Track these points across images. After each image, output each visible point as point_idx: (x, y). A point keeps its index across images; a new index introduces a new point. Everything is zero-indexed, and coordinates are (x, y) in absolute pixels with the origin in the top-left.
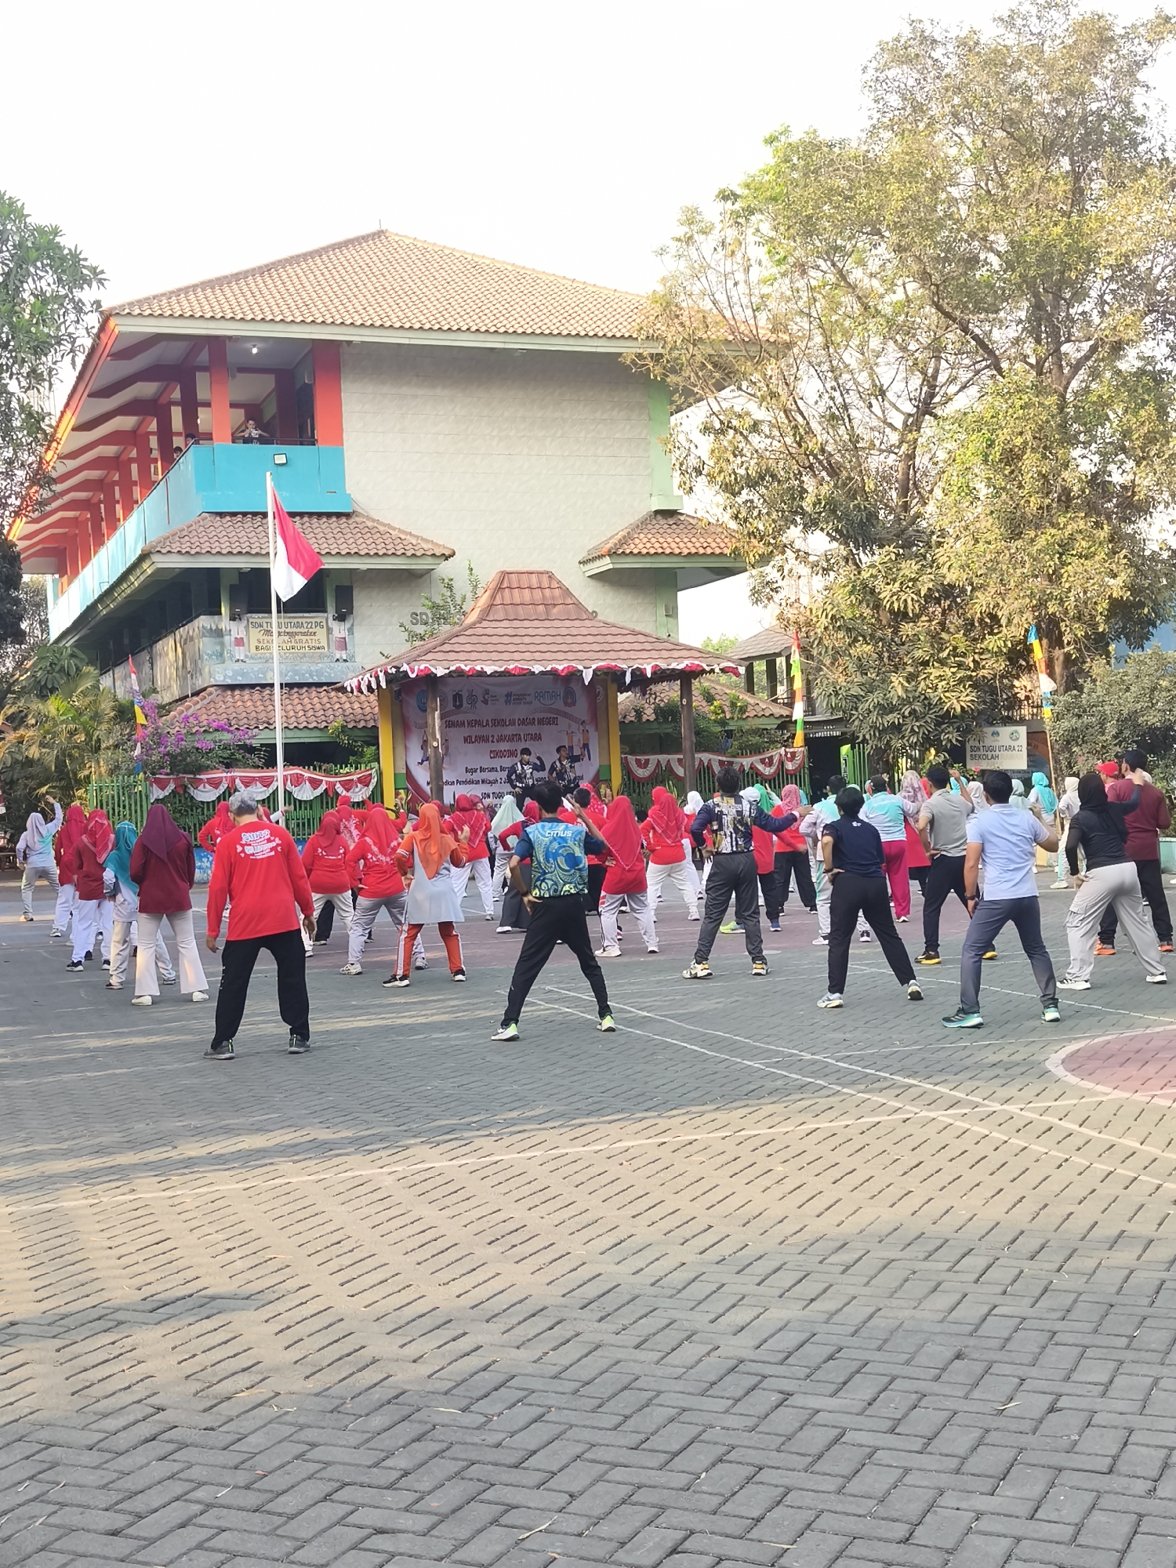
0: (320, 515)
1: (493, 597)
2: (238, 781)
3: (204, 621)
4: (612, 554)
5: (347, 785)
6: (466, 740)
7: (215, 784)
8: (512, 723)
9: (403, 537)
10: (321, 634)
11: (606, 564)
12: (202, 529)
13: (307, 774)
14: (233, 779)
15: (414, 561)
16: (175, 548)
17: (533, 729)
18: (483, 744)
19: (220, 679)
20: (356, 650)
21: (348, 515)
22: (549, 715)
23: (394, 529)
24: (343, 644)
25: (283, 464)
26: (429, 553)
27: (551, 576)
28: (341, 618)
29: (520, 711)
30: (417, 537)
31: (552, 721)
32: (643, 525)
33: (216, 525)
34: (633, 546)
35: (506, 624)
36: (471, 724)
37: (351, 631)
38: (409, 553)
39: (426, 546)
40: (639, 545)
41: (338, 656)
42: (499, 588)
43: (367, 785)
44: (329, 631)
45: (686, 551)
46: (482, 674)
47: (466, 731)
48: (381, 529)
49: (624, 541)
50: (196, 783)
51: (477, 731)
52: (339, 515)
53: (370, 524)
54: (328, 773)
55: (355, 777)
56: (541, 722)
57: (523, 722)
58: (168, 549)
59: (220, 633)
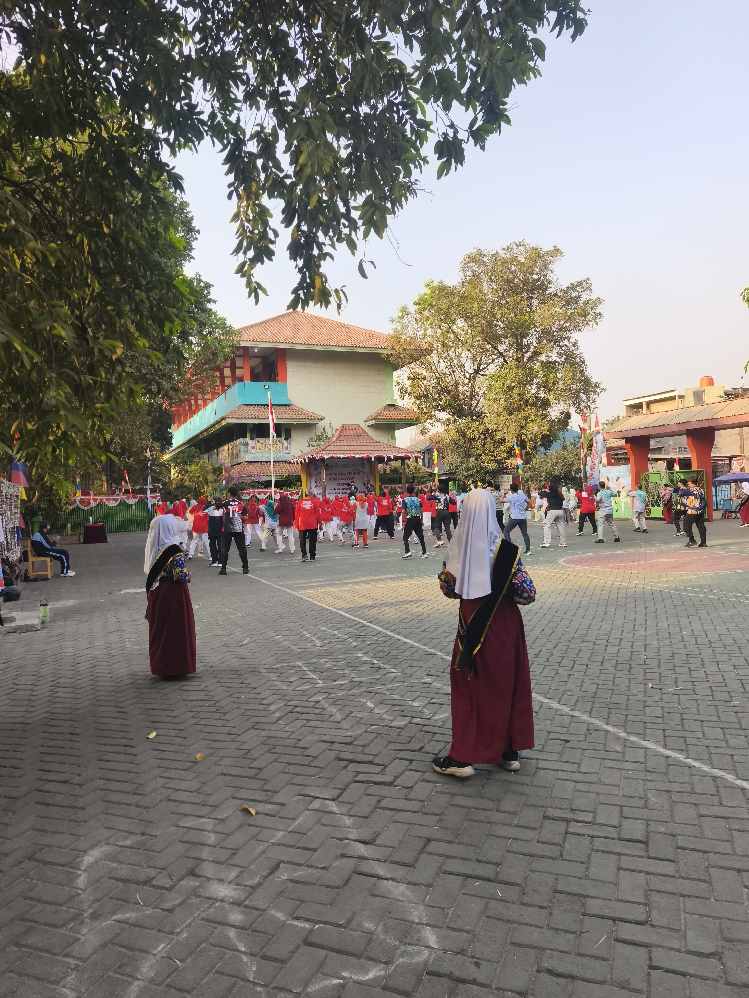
0: (279, 405)
1: (340, 433)
3: (241, 440)
4: (375, 419)
6: (330, 479)
7: (249, 494)
8: (344, 474)
9: (307, 413)
10: (280, 444)
11: (373, 422)
12: (242, 410)
15: (311, 421)
16: (234, 416)
17: (351, 476)
18: (335, 481)
19: (247, 459)
20: (292, 450)
21: (288, 405)
23: (304, 410)
24: (287, 448)
25: (267, 388)
26: (316, 418)
27: (359, 426)
28: (286, 439)
29: (347, 470)
30: (312, 413)
31: (357, 473)
32: (385, 409)
33: (246, 408)
34: (382, 416)
35: (345, 441)
37: (289, 443)
38: (310, 418)
39: (315, 416)
40: (384, 416)
41: (285, 452)
42: (342, 430)
43: (298, 494)
44: (282, 443)
45: (399, 418)
46: (339, 458)
47: (330, 476)
48: (300, 410)
49: (379, 414)
51: (334, 476)
52: (286, 405)
53: (296, 408)
54: (285, 490)
55: (294, 491)
56: (354, 473)
57: (349, 473)
58: (231, 416)
59: (246, 444)
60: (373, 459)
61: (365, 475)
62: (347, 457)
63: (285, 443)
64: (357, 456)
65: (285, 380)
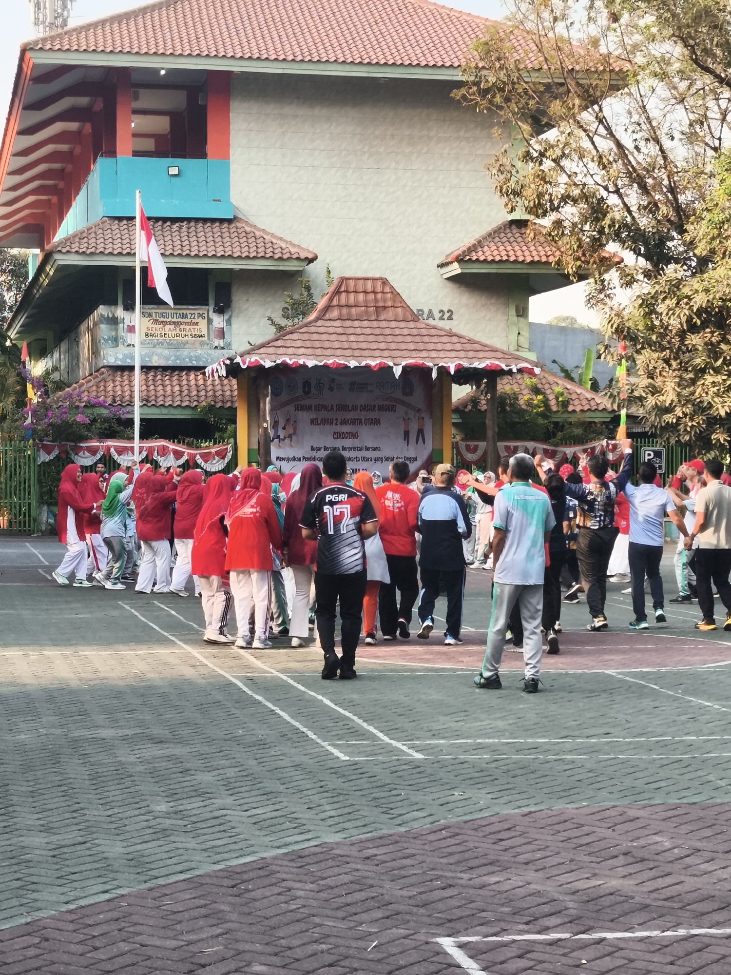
0: (205, 220)
1: (331, 299)
2: (112, 450)
3: (102, 310)
4: (460, 260)
5: (206, 457)
6: (312, 422)
7: (93, 451)
8: (355, 408)
9: (274, 241)
10: (203, 324)
11: (456, 269)
12: (101, 231)
13: (172, 446)
14: (108, 448)
15: (281, 263)
16: (75, 247)
17: (373, 415)
18: (327, 427)
19: (111, 361)
20: (233, 339)
21: (229, 221)
22: (388, 403)
23: (268, 234)
24: (221, 334)
25: (176, 175)
26: (294, 256)
27: (385, 282)
28: (220, 311)
29: (363, 399)
30: (286, 242)
31: (392, 409)
32: (495, 234)
33: (114, 228)
34: (480, 253)
35: (338, 323)
36: (319, 408)
37: (229, 322)
38: (276, 256)
39: (293, 250)
40: (489, 252)
41: (216, 344)
42: (337, 292)
43: (223, 458)
44: (210, 321)
45: (529, 259)
46: (304, 366)
47: (313, 415)
48: (258, 234)
50: (77, 450)
51: (323, 414)
52: (222, 221)
53: (248, 229)
54: (190, 445)
55: (213, 451)
56: (381, 408)
57: (365, 408)
58: (68, 248)
59: (114, 321)
60: (398, 371)
61: (411, 414)
62: (326, 366)
63: (218, 321)
64: (353, 364)
65: (226, 156)
